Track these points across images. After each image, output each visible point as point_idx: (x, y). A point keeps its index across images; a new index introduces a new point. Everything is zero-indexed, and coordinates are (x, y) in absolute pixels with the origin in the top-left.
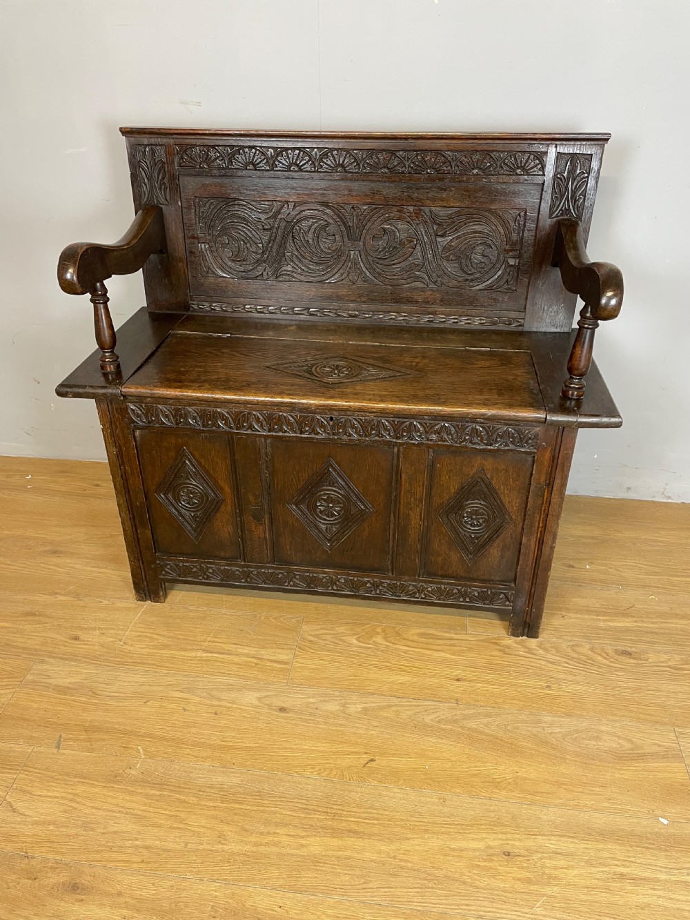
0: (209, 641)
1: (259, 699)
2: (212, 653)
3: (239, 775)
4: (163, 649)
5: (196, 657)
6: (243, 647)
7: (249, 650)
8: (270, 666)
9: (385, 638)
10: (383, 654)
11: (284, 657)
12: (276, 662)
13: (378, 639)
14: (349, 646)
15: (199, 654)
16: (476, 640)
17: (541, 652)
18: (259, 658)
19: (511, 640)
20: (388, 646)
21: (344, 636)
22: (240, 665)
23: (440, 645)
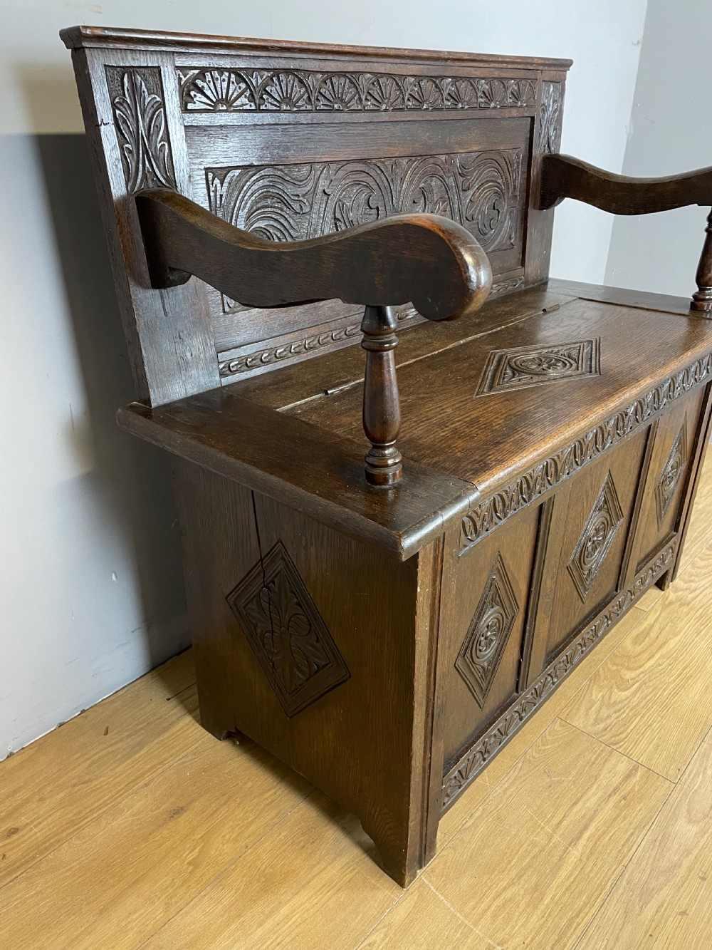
0: (554, 831)
4: (543, 894)
8: (634, 786)
9: (628, 669)
10: (654, 681)
11: (623, 766)
12: (628, 777)
13: (628, 675)
14: (629, 702)
15: (575, 853)
16: (661, 612)
17: (693, 585)
18: (615, 790)
19: (671, 591)
20: (642, 672)
21: (610, 698)
22: (618, 816)
23: (658, 637)
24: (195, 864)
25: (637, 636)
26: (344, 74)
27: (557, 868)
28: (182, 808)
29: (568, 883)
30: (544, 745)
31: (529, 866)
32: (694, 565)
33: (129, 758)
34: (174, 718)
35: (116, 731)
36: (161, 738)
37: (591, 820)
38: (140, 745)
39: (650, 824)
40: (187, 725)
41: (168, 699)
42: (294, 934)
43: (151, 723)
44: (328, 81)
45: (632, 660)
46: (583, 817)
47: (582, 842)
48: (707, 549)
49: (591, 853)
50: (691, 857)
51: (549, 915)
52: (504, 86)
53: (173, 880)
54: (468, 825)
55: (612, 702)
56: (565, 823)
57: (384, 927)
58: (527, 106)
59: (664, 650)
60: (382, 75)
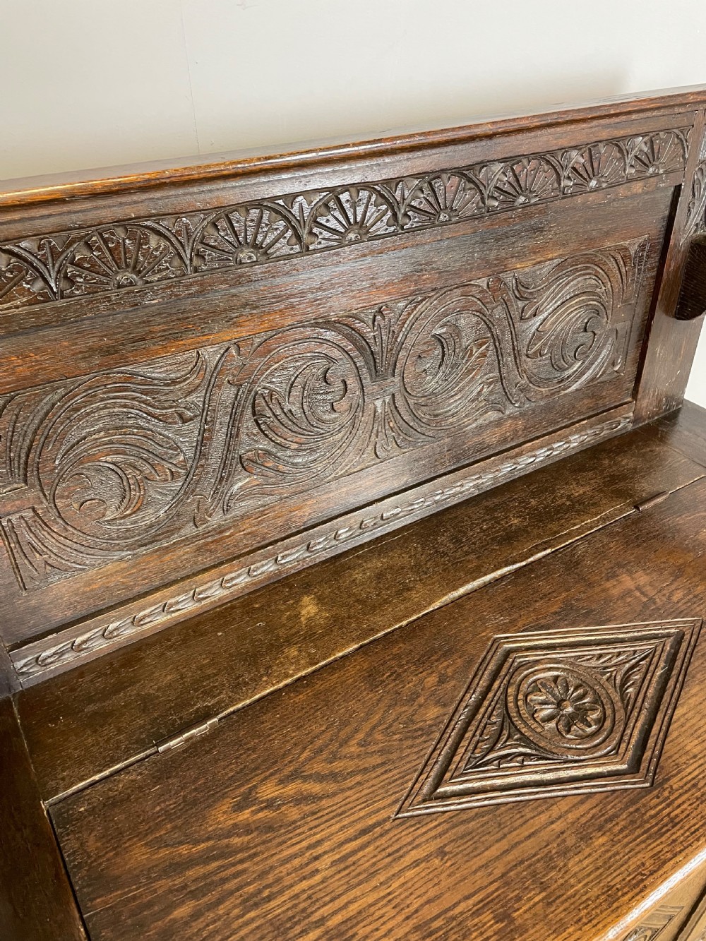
26: (258, 204)
44: (223, 224)
52: (620, 150)
58: (666, 172)
60: (345, 188)
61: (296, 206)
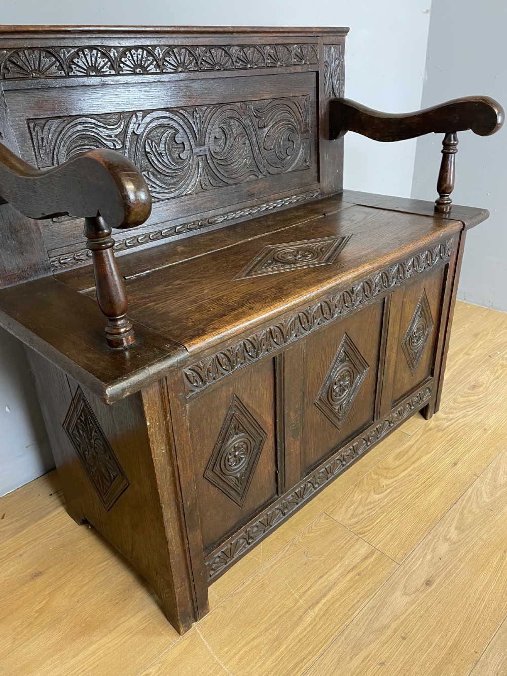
0: (300, 597)
1: (405, 594)
2: (317, 603)
3: (491, 655)
4: (281, 644)
5: (315, 619)
6: (328, 574)
7: (337, 571)
8: (368, 566)
9: (386, 478)
10: (403, 488)
11: (363, 550)
12: (366, 558)
13: (384, 482)
14: (381, 502)
15: (312, 614)
16: (421, 436)
17: (451, 416)
18: (353, 569)
19: (432, 421)
20: (396, 481)
21: (367, 499)
22: (351, 587)
23: (414, 455)
24: (40, 612)
25: (399, 453)
26: (142, 47)
27: (296, 624)
28: (41, 573)
29: (301, 637)
30: (308, 533)
31: (276, 622)
32: (455, 401)
33: (14, 536)
34: (52, 508)
35: (9, 517)
36: (39, 523)
37: (330, 590)
38: (23, 527)
39: (373, 595)
40: (59, 513)
41: (51, 495)
42: (95, 665)
43: (35, 511)
44: (128, 53)
45: (391, 471)
46: (325, 587)
47: (320, 605)
48: (469, 389)
49: (324, 615)
50: (398, 622)
51: (281, 659)
52: (288, 50)
53: (23, 622)
54: (239, 590)
55: (367, 502)
56: (310, 591)
57: (159, 663)
59: (416, 465)
60: (176, 46)
61: (156, 51)
